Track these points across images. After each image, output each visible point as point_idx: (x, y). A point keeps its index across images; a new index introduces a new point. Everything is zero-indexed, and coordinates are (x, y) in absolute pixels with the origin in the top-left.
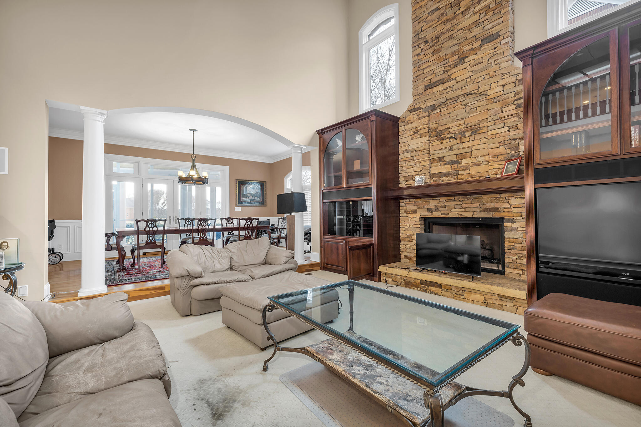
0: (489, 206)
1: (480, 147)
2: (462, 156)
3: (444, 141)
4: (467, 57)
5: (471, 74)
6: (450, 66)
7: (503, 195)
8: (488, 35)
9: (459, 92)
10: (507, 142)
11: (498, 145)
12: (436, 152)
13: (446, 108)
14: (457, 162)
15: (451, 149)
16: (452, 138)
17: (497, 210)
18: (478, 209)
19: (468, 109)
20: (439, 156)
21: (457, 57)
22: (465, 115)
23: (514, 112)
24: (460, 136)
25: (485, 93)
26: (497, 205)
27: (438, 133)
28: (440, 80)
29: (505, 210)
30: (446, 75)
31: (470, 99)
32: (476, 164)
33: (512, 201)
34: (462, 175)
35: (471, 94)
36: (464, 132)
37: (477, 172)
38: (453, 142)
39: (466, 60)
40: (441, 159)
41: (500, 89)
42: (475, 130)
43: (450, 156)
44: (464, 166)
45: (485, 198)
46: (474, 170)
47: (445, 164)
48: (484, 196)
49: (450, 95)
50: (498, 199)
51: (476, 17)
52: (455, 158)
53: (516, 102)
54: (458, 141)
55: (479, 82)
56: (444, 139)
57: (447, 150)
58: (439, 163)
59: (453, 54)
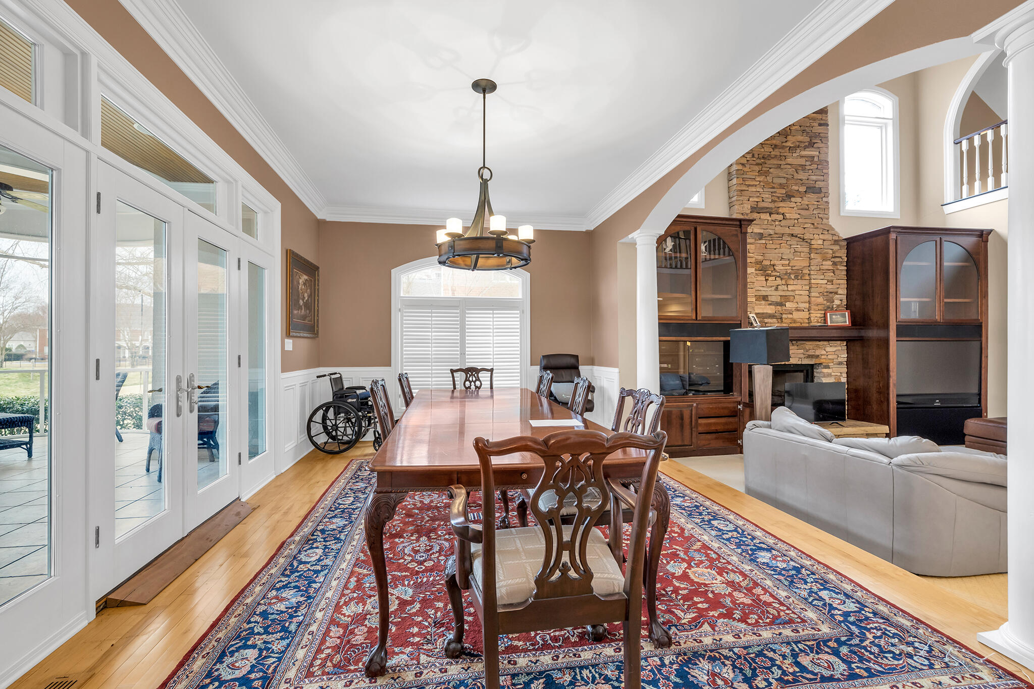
0: (811, 353)
1: (801, 292)
2: (786, 298)
3: (770, 279)
4: (794, 197)
5: (798, 216)
6: (778, 197)
7: (821, 343)
8: (812, 185)
9: (787, 231)
10: (825, 294)
11: (818, 295)
12: (761, 289)
13: (771, 242)
14: (781, 304)
15: (777, 289)
16: (779, 277)
17: (818, 356)
18: (802, 356)
19: (792, 251)
20: (764, 294)
21: (784, 191)
22: (791, 256)
23: (831, 268)
24: (786, 277)
25: (809, 241)
26: (817, 353)
27: (763, 267)
28: (767, 208)
29: (823, 357)
30: (772, 205)
31: (794, 241)
32: (798, 310)
33: (828, 349)
34: (786, 319)
35: (796, 236)
36: (790, 274)
37: (800, 317)
38: (779, 281)
39: (793, 200)
40: (765, 298)
41: (820, 242)
42: (798, 275)
43: (775, 297)
44: (788, 310)
45: (809, 345)
46: (796, 315)
47: (770, 304)
48: (808, 343)
49: (779, 230)
50: (818, 347)
51: (802, 161)
52: (778, 299)
53: (833, 259)
54: (784, 282)
55: (804, 228)
56: (770, 275)
57: (773, 288)
58: (763, 302)
59: (782, 186)
